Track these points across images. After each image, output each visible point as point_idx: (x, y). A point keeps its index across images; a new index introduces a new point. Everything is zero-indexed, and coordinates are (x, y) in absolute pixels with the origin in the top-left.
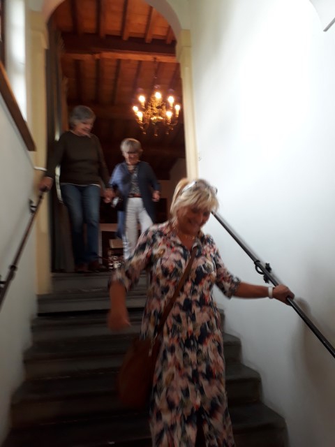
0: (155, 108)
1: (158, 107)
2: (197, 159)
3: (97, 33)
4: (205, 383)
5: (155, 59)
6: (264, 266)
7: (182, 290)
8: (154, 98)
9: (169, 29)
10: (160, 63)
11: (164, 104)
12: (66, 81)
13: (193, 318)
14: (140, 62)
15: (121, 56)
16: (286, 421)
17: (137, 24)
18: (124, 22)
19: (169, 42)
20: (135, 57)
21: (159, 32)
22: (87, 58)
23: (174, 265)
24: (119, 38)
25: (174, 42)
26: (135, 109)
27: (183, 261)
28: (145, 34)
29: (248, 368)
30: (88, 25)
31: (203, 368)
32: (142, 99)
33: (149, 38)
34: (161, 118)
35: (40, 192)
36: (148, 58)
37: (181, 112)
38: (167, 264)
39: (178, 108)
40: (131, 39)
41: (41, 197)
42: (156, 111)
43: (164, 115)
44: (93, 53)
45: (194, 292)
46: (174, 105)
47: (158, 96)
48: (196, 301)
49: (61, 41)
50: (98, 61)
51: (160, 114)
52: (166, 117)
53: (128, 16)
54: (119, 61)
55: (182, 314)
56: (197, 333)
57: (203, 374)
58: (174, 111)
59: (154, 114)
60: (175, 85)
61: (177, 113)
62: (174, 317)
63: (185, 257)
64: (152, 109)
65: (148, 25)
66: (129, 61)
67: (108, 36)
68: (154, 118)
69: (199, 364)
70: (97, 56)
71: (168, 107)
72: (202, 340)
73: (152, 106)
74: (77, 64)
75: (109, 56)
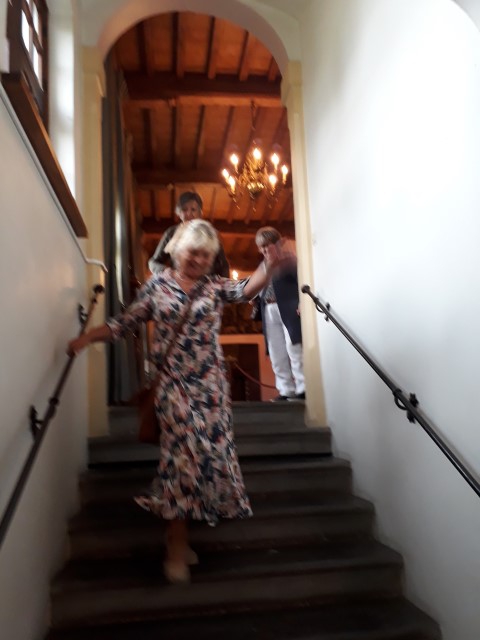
0: (252, 172)
1: (257, 171)
2: (310, 242)
3: (173, 71)
4: (205, 411)
5: (253, 102)
6: (408, 398)
7: (181, 332)
8: (252, 158)
9: (272, 61)
10: (260, 108)
11: (266, 165)
12: (130, 138)
13: (194, 356)
14: (232, 108)
15: (206, 100)
16: (442, 628)
17: (228, 55)
18: (210, 54)
19: (272, 77)
20: (224, 101)
21: (257, 65)
22: (159, 107)
23: (172, 308)
24: (204, 75)
25: (279, 79)
26: (225, 173)
27: (180, 304)
28: (239, 70)
29: (385, 548)
30: (161, 60)
31: (204, 399)
32: (234, 159)
33: (244, 74)
34: (260, 186)
35: (93, 292)
36: (244, 101)
37: (290, 176)
38: (164, 308)
39: (285, 170)
40: (220, 77)
41: (94, 301)
42: (254, 175)
43: (265, 182)
44: (167, 98)
45: (193, 332)
46: (280, 166)
47: (257, 154)
48: (196, 340)
49: (124, 85)
50: (174, 109)
51: (260, 180)
52: (269, 185)
53: (215, 45)
54: (203, 108)
55: (183, 353)
56: (198, 370)
57: (204, 403)
58: (279, 175)
59: (251, 180)
60: (280, 139)
61: (284, 178)
62: (175, 356)
63: (182, 301)
64: (249, 174)
65: (243, 57)
66: (217, 106)
67: (188, 75)
68: (251, 186)
69: (199, 395)
70: (173, 102)
71: (271, 169)
72: (202, 375)
73: (248, 169)
74: (146, 115)
75: (189, 102)
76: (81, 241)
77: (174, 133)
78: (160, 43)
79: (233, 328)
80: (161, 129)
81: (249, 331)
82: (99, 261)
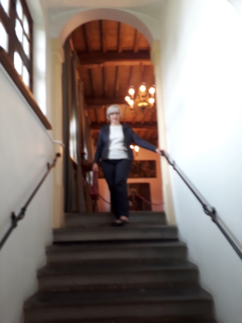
0: (141, 97)
1: (143, 97)
3: (101, 50)
5: (141, 64)
11: (148, 94)
14: (131, 67)
15: (118, 64)
17: (128, 41)
18: (119, 41)
20: (127, 63)
21: (142, 45)
22: (95, 67)
24: (116, 51)
26: (127, 99)
28: (134, 47)
30: (95, 45)
32: (132, 91)
34: (146, 104)
35: (55, 157)
36: (136, 63)
40: (125, 52)
42: (142, 99)
44: (99, 63)
47: (143, 88)
50: (103, 68)
51: (145, 101)
52: (149, 103)
53: (121, 37)
54: (117, 67)
59: (141, 102)
64: (139, 98)
65: (135, 41)
66: (124, 66)
67: (109, 51)
68: (140, 105)
70: (102, 65)
71: (150, 96)
73: (139, 96)
74: (90, 72)
75: (110, 65)
76: (49, 132)
77: (104, 80)
78: (94, 37)
79: (137, 175)
80: (98, 78)
81: (145, 176)
82: (59, 141)
